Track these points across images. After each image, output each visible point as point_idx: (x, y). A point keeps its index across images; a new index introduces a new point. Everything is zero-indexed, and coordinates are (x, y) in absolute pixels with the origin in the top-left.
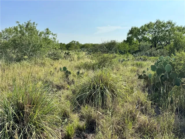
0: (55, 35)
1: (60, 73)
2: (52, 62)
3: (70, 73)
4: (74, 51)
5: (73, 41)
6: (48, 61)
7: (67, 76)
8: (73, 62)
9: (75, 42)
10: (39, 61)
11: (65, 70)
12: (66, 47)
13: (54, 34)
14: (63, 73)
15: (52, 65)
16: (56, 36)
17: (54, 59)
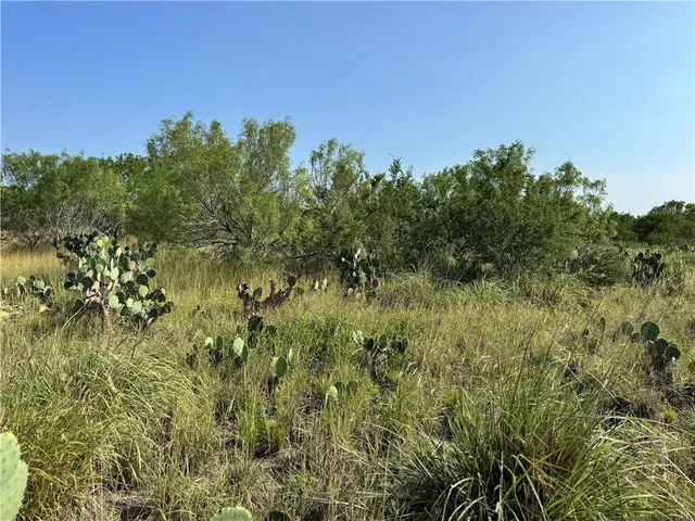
0: (599, 187)
1: (624, 343)
2: (586, 293)
3: (675, 353)
4: (676, 248)
5: (672, 204)
6: (569, 288)
7: (660, 364)
8: (677, 300)
9: (679, 205)
10: (537, 285)
11: (648, 337)
12: (635, 230)
13: (592, 181)
14: (641, 347)
15: (584, 305)
16: (602, 189)
17: (596, 283)
